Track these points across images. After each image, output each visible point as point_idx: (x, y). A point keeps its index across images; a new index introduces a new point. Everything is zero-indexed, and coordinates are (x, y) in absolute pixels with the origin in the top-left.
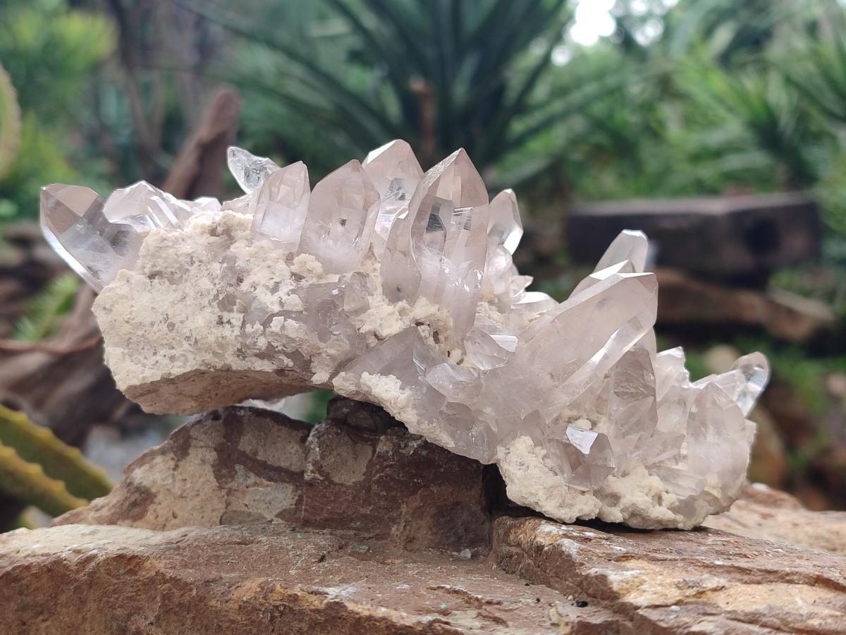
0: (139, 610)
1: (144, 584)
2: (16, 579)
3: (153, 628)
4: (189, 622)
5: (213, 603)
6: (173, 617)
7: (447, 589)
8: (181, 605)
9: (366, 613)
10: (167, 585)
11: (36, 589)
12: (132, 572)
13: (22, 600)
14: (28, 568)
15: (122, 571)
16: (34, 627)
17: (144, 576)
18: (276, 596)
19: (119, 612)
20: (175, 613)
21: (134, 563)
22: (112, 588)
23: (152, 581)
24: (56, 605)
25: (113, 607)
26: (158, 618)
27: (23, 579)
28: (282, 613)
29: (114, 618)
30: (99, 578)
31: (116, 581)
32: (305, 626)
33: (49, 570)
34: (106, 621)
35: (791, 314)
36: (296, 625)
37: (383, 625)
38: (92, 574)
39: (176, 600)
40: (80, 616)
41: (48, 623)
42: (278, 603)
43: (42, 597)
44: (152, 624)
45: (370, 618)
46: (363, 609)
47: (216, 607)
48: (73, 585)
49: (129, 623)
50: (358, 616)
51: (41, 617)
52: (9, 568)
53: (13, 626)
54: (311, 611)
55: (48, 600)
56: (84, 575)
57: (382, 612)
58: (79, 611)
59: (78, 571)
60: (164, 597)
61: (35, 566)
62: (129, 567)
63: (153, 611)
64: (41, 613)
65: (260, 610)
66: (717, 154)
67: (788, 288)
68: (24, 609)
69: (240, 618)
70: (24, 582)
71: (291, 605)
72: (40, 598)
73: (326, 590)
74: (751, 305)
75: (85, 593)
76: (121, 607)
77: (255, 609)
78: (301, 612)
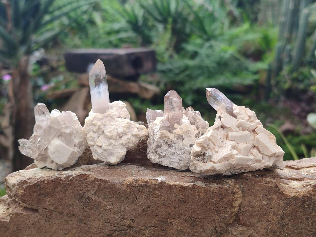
0: (88, 191)
1: (91, 183)
2: (38, 185)
3: (93, 196)
4: (107, 193)
5: (117, 186)
6: (101, 192)
7: (188, 176)
8: (105, 188)
9: (173, 184)
10: (100, 182)
11: (47, 188)
12: (86, 179)
13: (40, 192)
14: (43, 181)
15: (82, 179)
16: (43, 201)
17: (90, 180)
18: (140, 182)
19: (81, 192)
20: (102, 191)
21: (86, 176)
22: (78, 185)
23: (93, 181)
24: (54, 192)
25: (78, 191)
26: (95, 193)
27: (41, 185)
28: (143, 187)
29: (78, 194)
30: (73, 182)
31: (80, 182)
32: (151, 190)
33: (53, 181)
34: (75, 195)
35: (146, 90)
36: (148, 190)
37: (179, 187)
38: (71, 181)
39: (103, 187)
40: (64, 195)
41: (50, 198)
42: (141, 184)
43: (49, 190)
44: (92, 195)
45: (174, 185)
46: (171, 183)
47: (118, 187)
48: (62, 185)
49: (84, 195)
50: (170, 185)
51: (47, 197)
52: (36, 182)
53: (35, 201)
54: (154, 185)
55: (51, 191)
56: (68, 182)
57: (177, 183)
58: (64, 193)
59: (65, 181)
60: (99, 186)
61: (46, 181)
62: (84, 178)
63: (93, 190)
64: (47, 196)
65: (135, 186)
66: (118, 32)
67: (144, 81)
68: (41, 195)
69: (127, 189)
70: (42, 186)
71: (146, 184)
72: (48, 191)
73: (157, 178)
74: (133, 87)
75: (68, 187)
76: (81, 190)
77: (133, 186)
78: (150, 186)
